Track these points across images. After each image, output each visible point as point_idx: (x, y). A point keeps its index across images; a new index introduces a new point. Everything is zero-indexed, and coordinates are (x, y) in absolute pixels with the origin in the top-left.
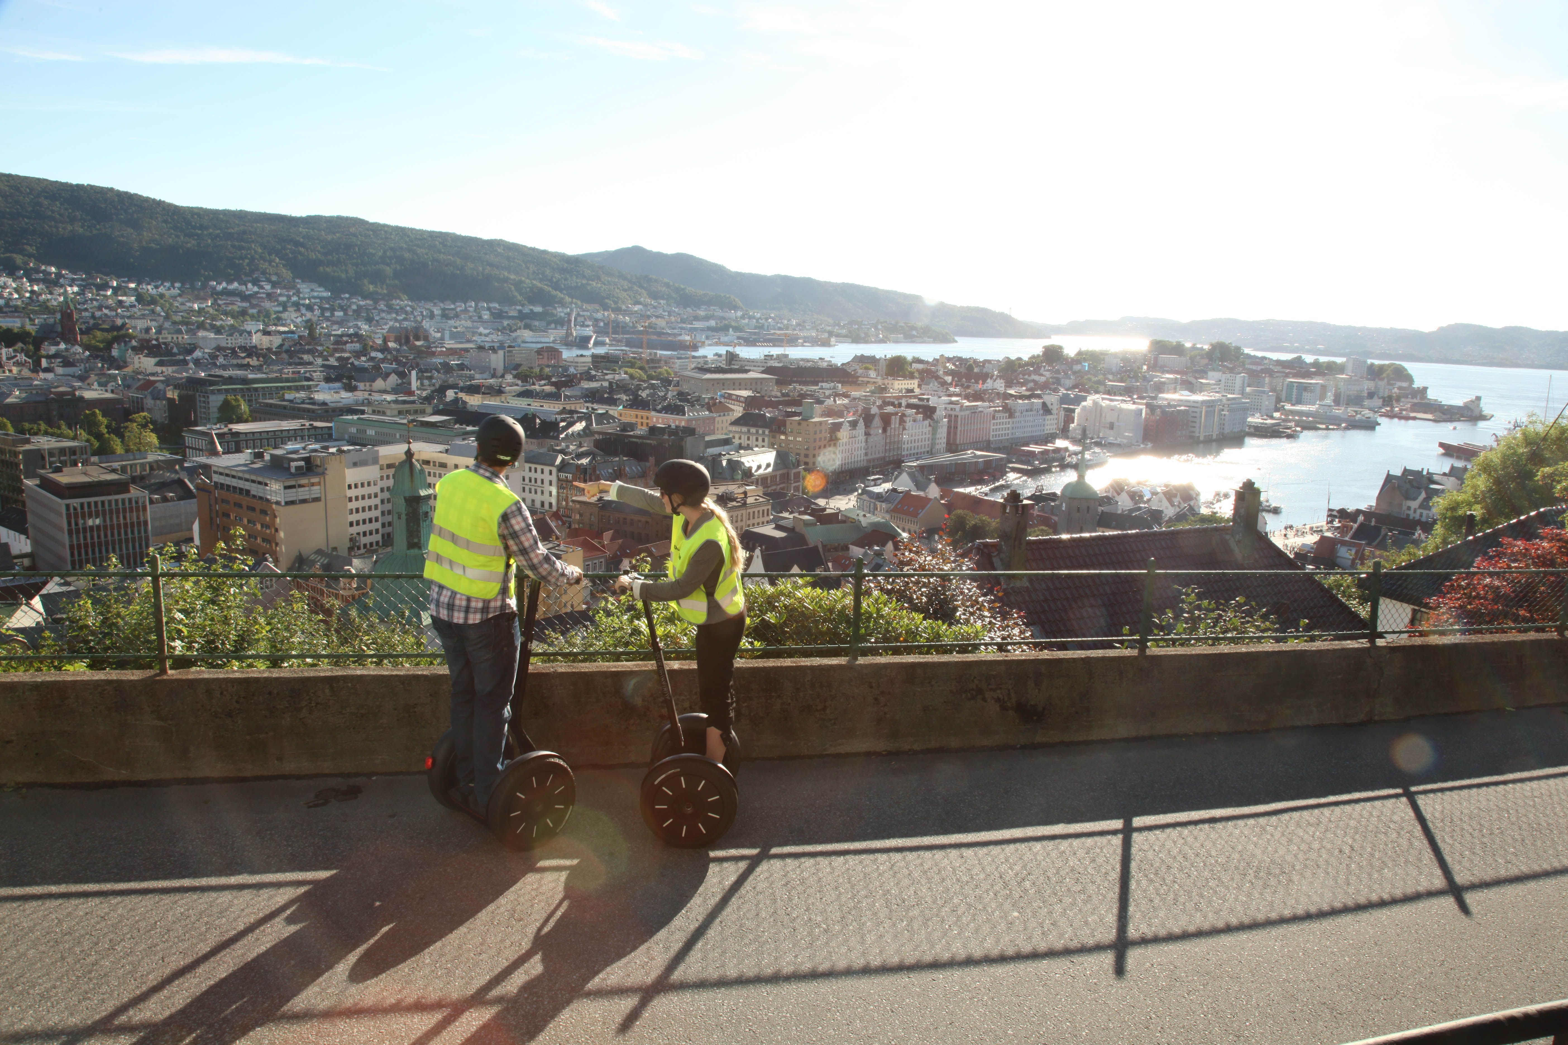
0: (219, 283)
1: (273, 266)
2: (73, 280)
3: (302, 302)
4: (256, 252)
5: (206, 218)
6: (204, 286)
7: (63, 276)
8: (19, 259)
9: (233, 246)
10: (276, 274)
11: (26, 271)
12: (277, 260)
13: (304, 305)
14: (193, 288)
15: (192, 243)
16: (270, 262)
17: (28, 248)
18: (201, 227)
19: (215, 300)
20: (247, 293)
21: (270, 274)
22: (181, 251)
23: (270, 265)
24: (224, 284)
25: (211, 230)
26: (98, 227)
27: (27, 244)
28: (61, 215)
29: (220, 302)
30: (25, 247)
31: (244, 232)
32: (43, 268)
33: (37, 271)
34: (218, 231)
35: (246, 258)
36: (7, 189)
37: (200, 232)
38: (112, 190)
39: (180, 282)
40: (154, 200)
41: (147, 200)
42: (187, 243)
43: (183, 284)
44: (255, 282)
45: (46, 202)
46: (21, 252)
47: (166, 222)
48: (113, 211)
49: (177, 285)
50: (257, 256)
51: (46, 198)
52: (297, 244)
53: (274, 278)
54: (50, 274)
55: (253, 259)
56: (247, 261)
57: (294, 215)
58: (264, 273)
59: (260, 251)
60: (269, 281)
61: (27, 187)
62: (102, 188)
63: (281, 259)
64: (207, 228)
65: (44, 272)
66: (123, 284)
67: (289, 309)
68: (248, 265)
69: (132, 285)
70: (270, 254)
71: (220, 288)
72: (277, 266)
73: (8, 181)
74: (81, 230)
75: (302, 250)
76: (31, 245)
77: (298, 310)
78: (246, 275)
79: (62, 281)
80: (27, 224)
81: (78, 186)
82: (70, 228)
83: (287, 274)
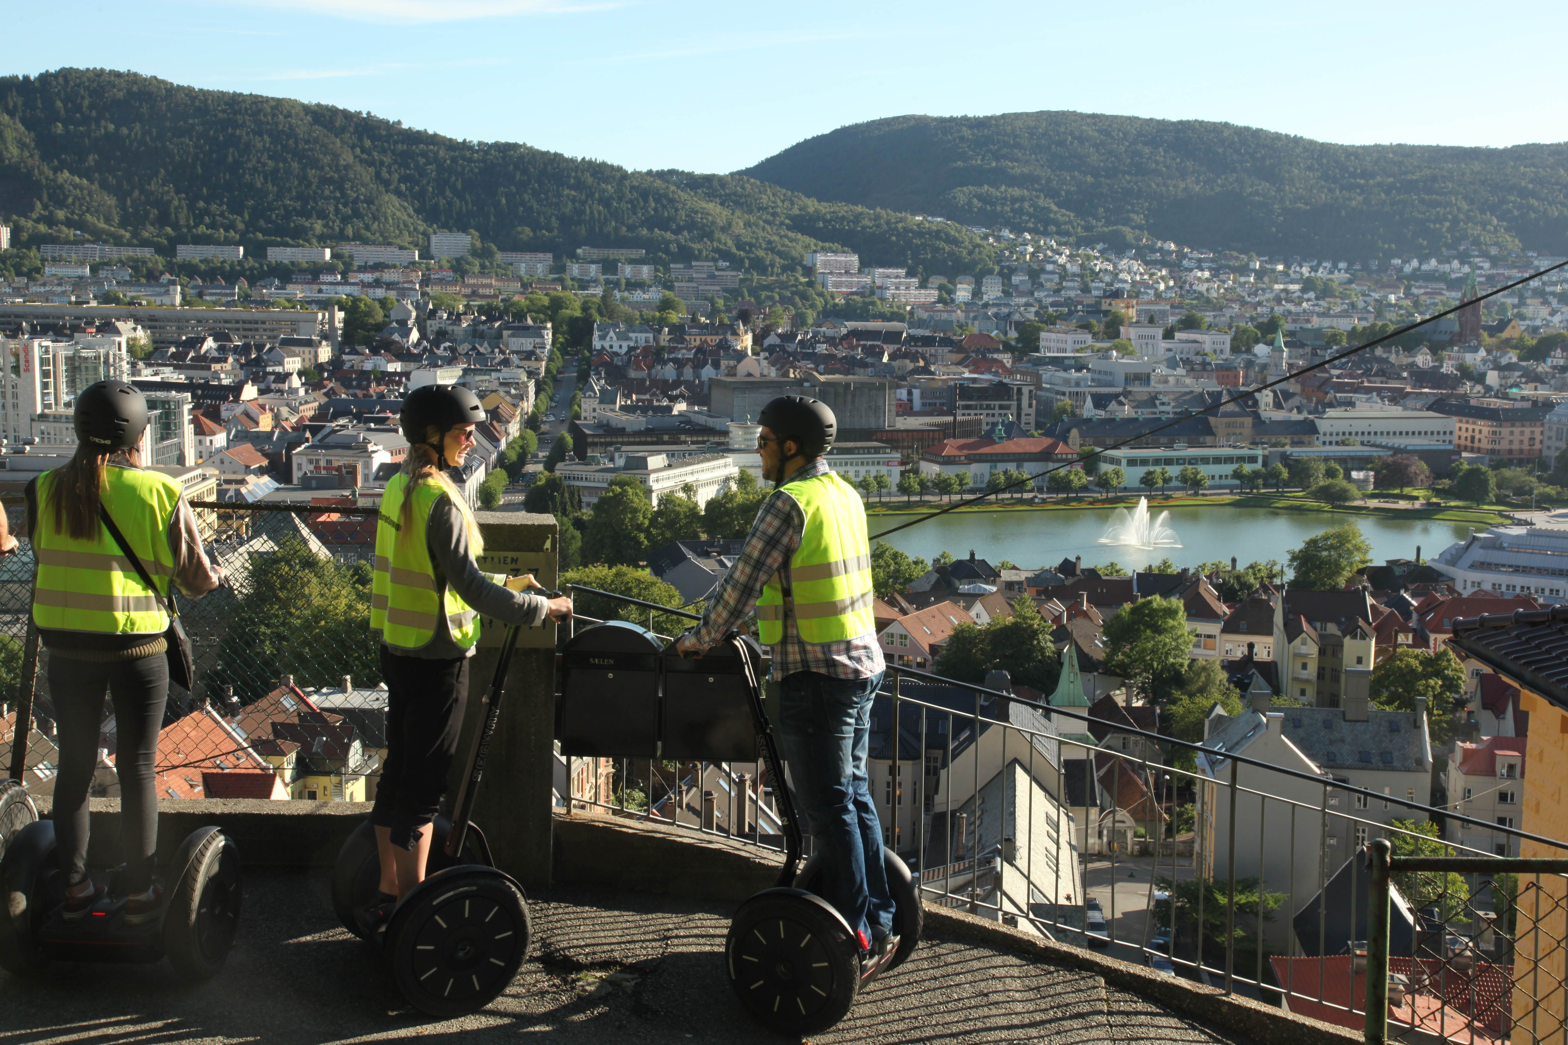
0: (1405, 262)
1: (1489, 232)
2: (1200, 261)
3: (1548, 289)
4: (1459, 209)
5: (1368, 159)
6: (1384, 268)
7: (1185, 256)
8: (1129, 234)
9: (1422, 201)
10: (1496, 244)
11: (1139, 249)
12: (1495, 221)
13: (1553, 294)
14: (1366, 268)
15: (1356, 201)
16: (1484, 224)
17: (1134, 216)
18: (1364, 174)
19: (1408, 288)
20: (1453, 276)
21: (1486, 244)
22: (1343, 213)
23: (1484, 229)
24: (1415, 263)
25: (1379, 179)
26: (1219, 181)
27: (1133, 211)
28: (1167, 167)
29: (1415, 291)
30: (1132, 215)
31: (1434, 179)
32: (1159, 244)
33: (1153, 250)
34: (1391, 180)
35: (1446, 219)
36: (1096, 134)
37: (1362, 182)
38: (1226, 125)
39: (1346, 260)
40: (1287, 136)
41: (1277, 137)
42: (1350, 199)
43: (1351, 264)
44: (1464, 258)
45: (1147, 150)
46: (1127, 222)
47: (1310, 168)
48: (1235, 157)
49: (1342, 265)
50: (1462, 216)
51: (1145, 144)
52: (1524, 193)
53: (1494, 251)
54: (1170, 253)
55: (1455, 221)
56: (1447, 224)
57: (1493, 146)
58: (1476, 242)
59: (1465, 207)
60: (1485, 255)
61: (1119, 130)
62: (1214, 124)
63: (1500, 219)
64: (1373, 175)
65: (1161, 249)
66: (1268, 266)
67: (1529, 301)
68: (1449, 230)
69: (1280, 267)
70: (1483, 212)
71: (1408, 269)
72: (1496, 231)
73: (1095, 124)
74: (1197, 188)
75: (1534, 202)
76: (1137, 213)
77: (1545, 303)
78: (1449, 247)
79: (1185, 262)
80: (1129, 182)
81: (1181, 123)
82: (1182, 185)
83: (1513, 243)
